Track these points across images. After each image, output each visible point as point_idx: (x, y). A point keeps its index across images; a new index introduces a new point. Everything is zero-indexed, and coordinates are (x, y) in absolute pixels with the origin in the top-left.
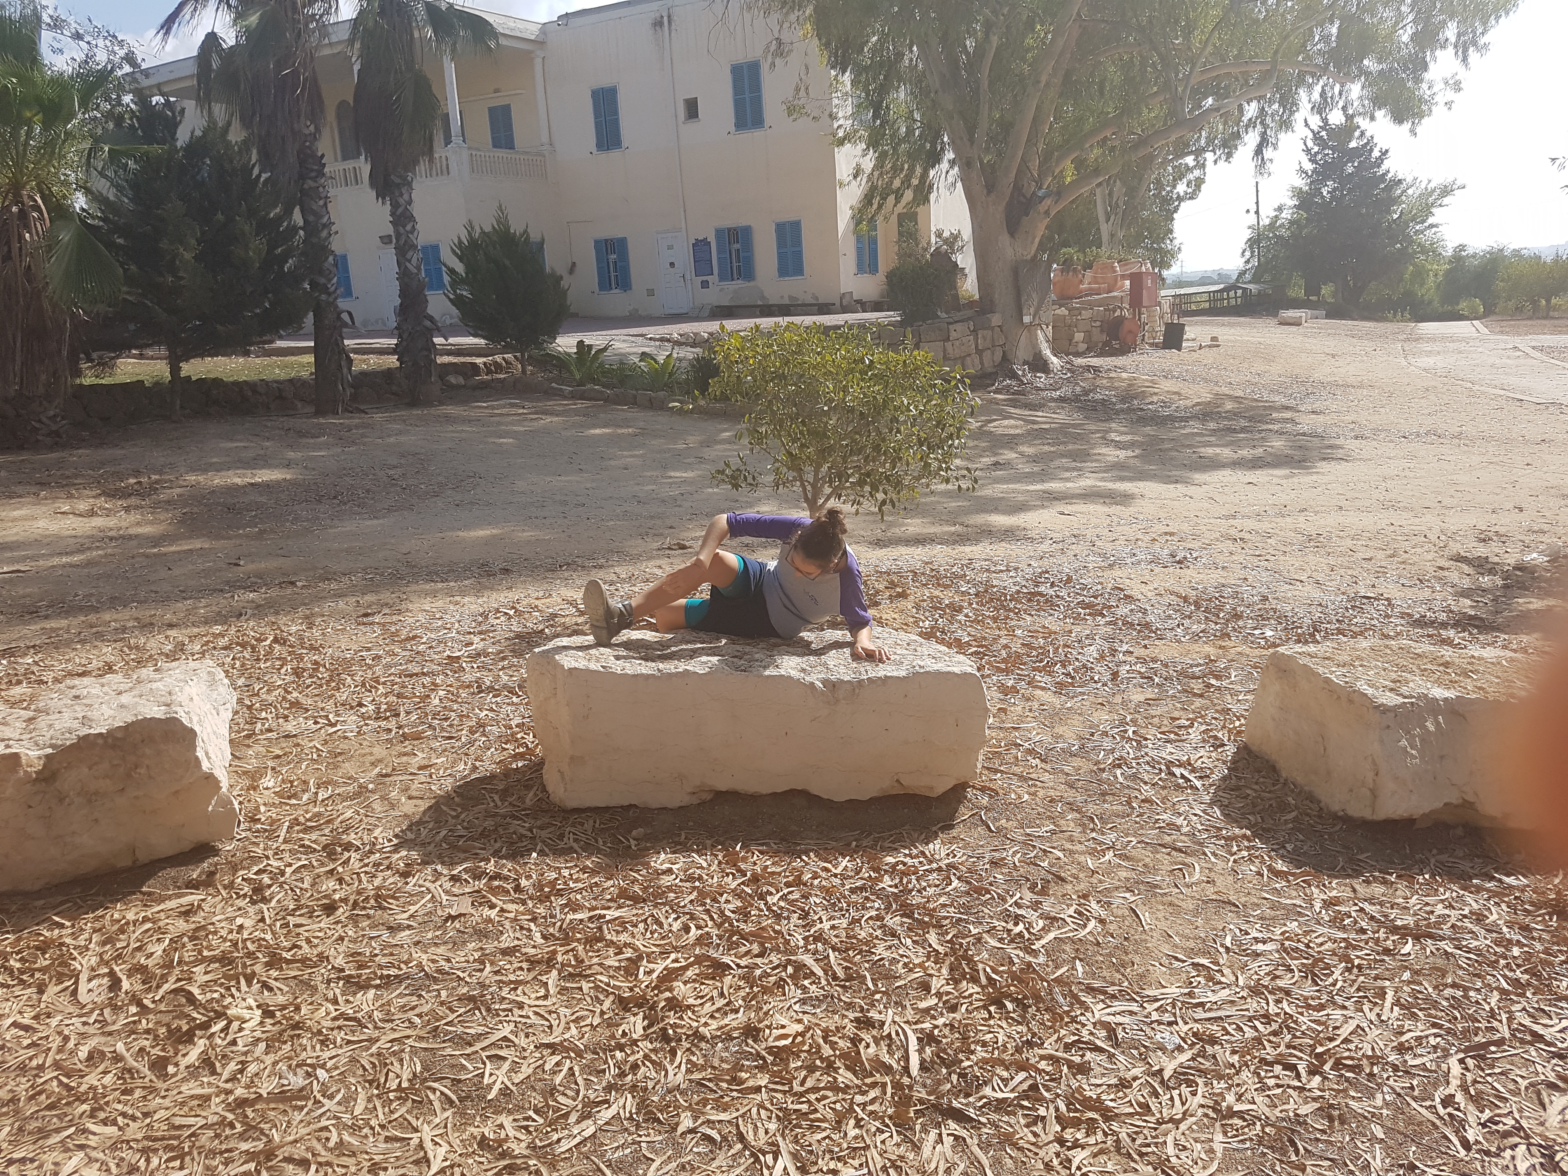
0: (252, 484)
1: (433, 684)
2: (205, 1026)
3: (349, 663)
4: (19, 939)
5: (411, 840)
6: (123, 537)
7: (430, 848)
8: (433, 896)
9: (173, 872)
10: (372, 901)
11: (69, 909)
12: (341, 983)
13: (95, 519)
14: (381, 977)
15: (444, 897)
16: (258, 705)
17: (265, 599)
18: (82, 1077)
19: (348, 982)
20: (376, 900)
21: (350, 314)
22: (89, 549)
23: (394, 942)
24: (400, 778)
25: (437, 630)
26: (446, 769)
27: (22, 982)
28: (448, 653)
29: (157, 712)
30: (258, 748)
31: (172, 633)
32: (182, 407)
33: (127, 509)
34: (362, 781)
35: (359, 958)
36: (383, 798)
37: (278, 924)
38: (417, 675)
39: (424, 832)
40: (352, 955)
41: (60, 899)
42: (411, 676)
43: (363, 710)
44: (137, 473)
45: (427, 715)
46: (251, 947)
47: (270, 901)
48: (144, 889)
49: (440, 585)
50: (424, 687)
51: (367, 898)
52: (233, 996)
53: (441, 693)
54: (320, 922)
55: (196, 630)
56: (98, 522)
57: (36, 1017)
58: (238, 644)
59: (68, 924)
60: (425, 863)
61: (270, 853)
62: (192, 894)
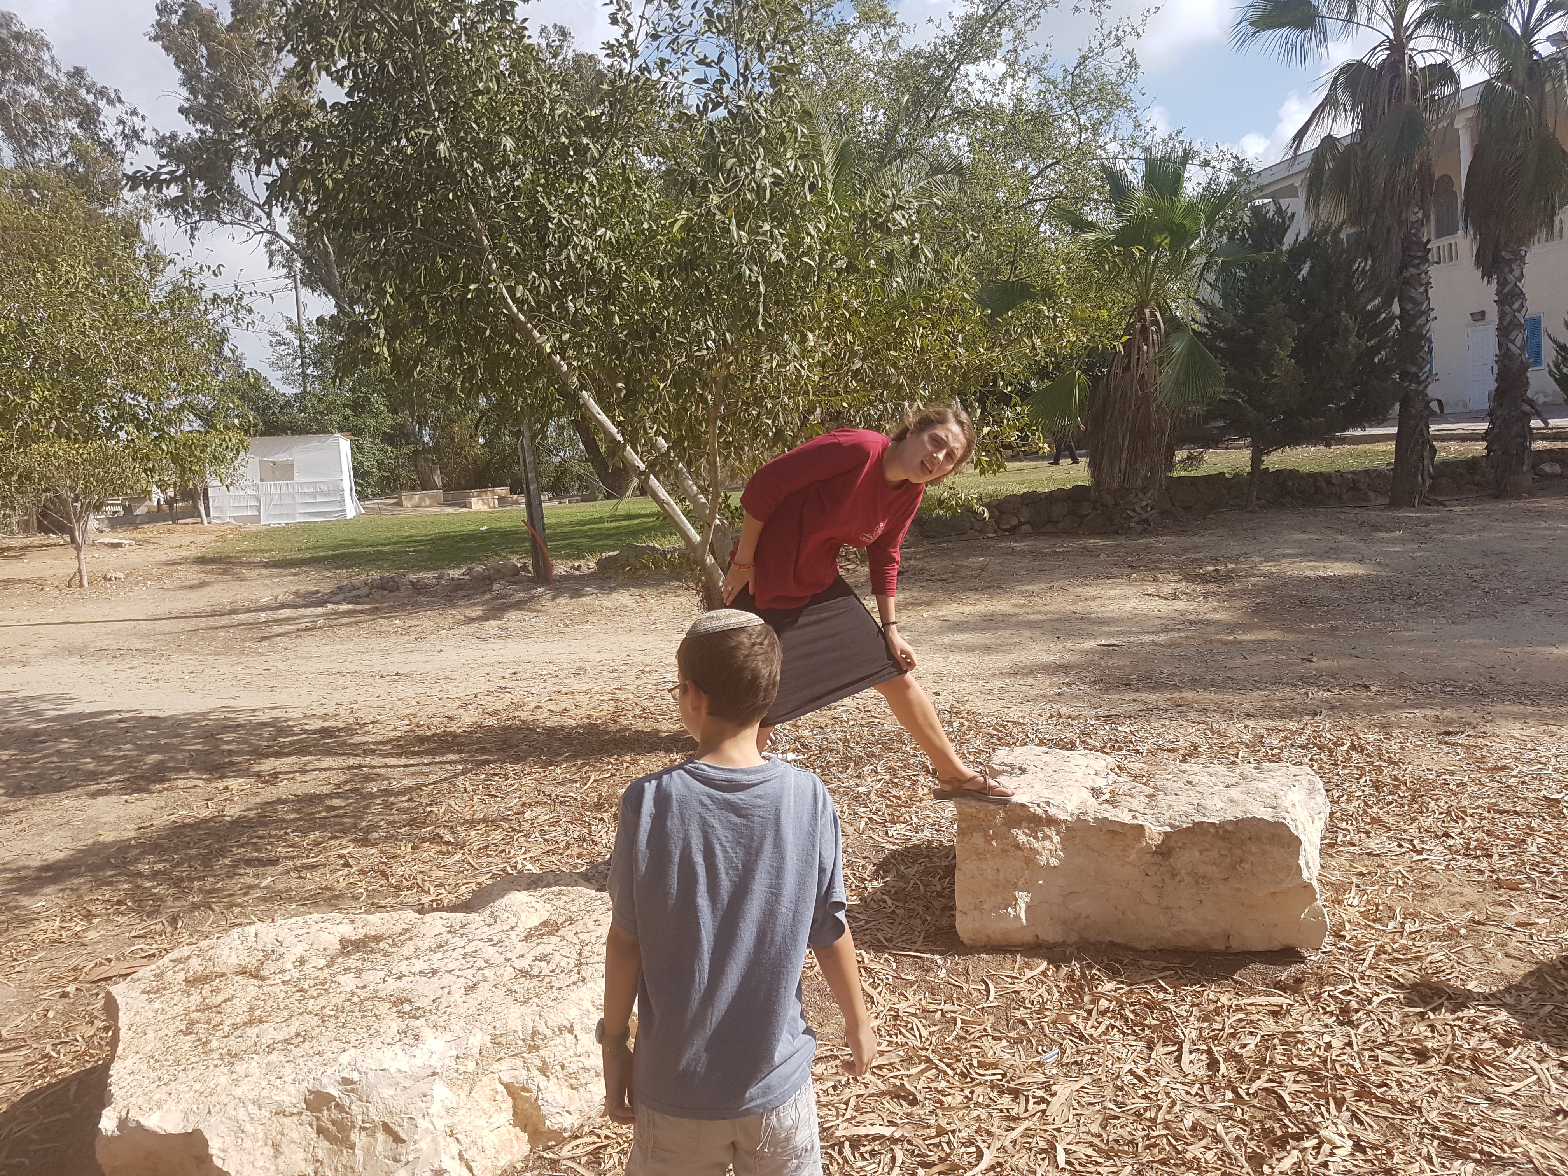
0: (1324, 578)
1: (1529, 827)
2: (1299, 1138)
3: (1431, 786)
4: (1132, 992)
5: (1511, 1005)
6: (1201, 622)
7: (1533, 1021)
8: (1539, 1078)
9: (1262, 968)
10: (1468, 1062)
11: (1171, 977)
12: (1436, 1142)
13: (1177, 602)
14: (1481, 1152)
15: (1554, 1086)
16: (1338, 814)
17: (1339, 700)
18: (1187, 1144)
19: (1443, 1144)
20: (1473, 1063)
21: (1440, 402)
22: (1172, 630)
23: (1494, 1117)
24: (1495, 930)
25: (1530, 762)
26: (1549, 933)
27: (1136, 1034)
28: (1544, 793)
29: (1266, 814)
30: (1340, 860)
31: (1251, 723)
32: (1258, 498)
33: (1206, 596)
34: (1452, 922)
35: (1454, 1121)
36: (1477, 948)
37: (1367, 1054)
38: (1508, 812)
39: (1526, 1001)
40: (1447, 1115)
41: (1164, 964)
42: (1501, 812)
43: (1451, 842)
44: (1215, 561)
45: (1524, 863)
46: (1341, 1071)
47: (1357, 1027)
48: (1236, 977)
49: (1530, 709)
50: (1518, 829)
51: (1463, 1056)
52: (1323, 1116)
53: (1540, 840)
54: (1410, 1066)
55: (1272, 723)
56: (1180, 605)
57: (1147, 1071)
58: (1315, 745)
59: (1171, 990)
60: (1527, 1036)
61: (1356, 976)
62: (1280, 995)
